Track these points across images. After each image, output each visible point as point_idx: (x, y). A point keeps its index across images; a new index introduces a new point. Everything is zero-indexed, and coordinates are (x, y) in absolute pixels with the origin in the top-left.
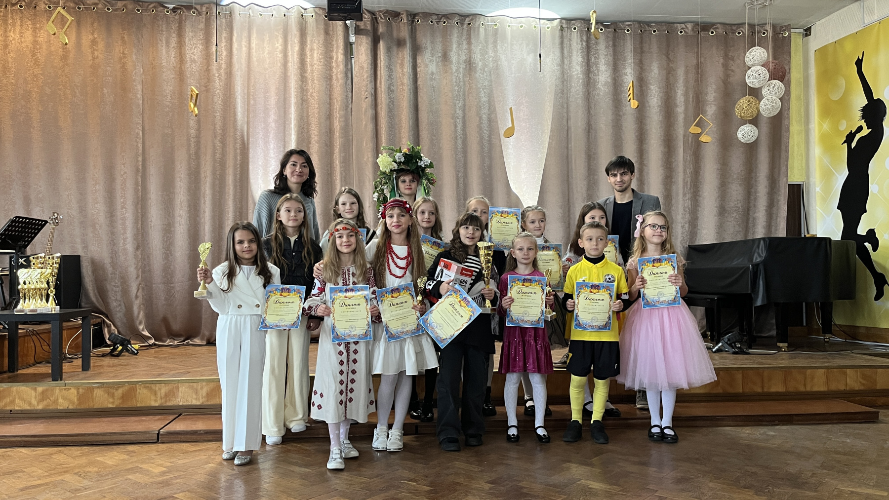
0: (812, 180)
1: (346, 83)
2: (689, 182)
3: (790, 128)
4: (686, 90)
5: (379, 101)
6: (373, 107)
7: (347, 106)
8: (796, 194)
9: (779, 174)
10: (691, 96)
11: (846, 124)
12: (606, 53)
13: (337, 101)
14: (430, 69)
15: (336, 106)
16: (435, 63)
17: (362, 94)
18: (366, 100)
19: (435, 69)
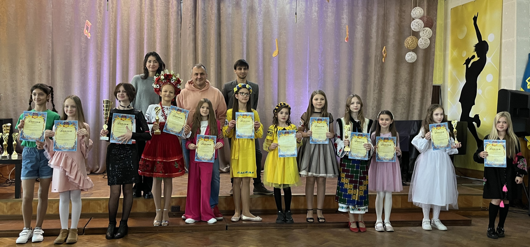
0: (446, 84)
1: (177, 18)
2: (377, 83)
3: (435, 53)
4: (377, 29)
5: (197, 29)
6: (194, 33)
7: (178, 32)
8: (437, 92)
9: (428, 80)
10: (380, 33)
11: (466, 53)
12: (332, 6)
13: (172, 28)
14: (228, 11)
15: (171, 31)
16: (231, 8)
17: (187, 25)
18: (190, 29)
19: (231, 11)
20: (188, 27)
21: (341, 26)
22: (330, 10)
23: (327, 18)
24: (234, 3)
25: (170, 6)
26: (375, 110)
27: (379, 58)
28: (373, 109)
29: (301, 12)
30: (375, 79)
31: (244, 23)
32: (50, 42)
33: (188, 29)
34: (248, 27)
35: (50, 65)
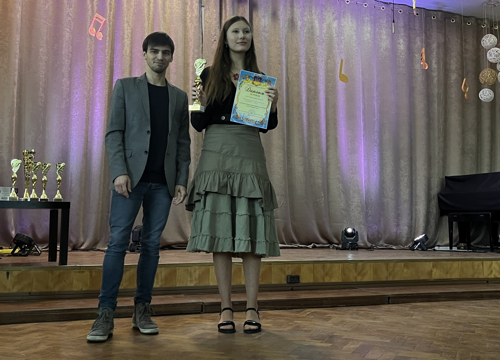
1: (199, 27)
4: (438, 60)
12: (386, 27)
13: (191, 40)
14: (263, 23)
15: (190, 44)
16: (267, 18)
17: (210, 37)
18: (215, 42)
19: (267, 23)
20: (213, 40)
21: (398, 53)
22: (384, 32)
24: (270, 13)
25: (188, 9)
26: (441, 164)
27: (442, 96)
28: (438, 162)
29: (351, 31)
30: (439, 123)
31: (283, 40)
32: (18, 46)
33: (213, 43)
34: (288, 47)
35: (16, 81)
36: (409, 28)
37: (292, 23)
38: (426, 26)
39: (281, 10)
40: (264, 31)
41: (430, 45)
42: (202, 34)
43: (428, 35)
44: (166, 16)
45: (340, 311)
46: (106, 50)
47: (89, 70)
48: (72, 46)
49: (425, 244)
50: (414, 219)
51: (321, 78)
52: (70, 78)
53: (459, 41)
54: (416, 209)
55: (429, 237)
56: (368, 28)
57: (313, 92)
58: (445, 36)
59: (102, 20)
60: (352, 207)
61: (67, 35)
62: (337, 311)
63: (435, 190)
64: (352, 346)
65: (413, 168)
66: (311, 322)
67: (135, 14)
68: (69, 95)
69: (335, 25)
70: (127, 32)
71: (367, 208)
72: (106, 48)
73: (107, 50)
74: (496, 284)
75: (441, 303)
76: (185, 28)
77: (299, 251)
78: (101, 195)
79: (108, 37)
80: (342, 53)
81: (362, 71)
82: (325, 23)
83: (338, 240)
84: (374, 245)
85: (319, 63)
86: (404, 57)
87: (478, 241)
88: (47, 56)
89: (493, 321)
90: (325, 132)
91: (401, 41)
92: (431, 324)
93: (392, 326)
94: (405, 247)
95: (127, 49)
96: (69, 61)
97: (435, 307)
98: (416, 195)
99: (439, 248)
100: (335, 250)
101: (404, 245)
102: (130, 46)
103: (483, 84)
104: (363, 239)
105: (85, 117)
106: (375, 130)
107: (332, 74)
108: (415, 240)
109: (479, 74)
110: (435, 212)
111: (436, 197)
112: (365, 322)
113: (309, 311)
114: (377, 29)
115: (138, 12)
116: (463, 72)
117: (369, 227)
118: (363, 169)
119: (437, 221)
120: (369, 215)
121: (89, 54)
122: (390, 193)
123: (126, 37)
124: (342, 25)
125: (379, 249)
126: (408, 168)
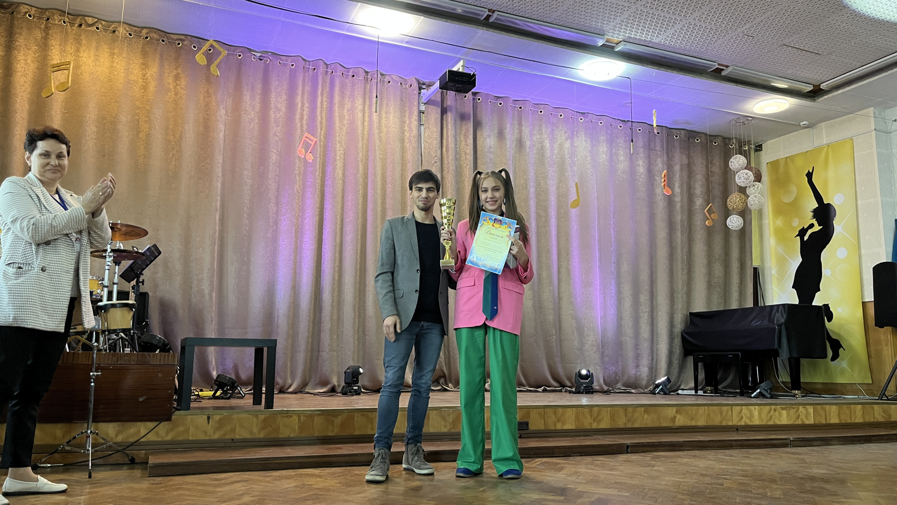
0: (767, 264)
1: (418, 147)
2: (685, 259)
5: (445, 166)
6: (440, 171)
9: (747, 258)
10: (685, 189)
11: (798, 221)
12: (624, 147)
13: (410, 162)
14: (489, 143)
15: (408, 167)
16: (492, 138)
17: (430, 159)
18: (435, 164)
19: (492, 143)
20: (433, 162)
21: (637, 176)
22: (622, 152)
23: (618, 164)
24: (496, 132)
25: (406, 128)
26: (685, 299)
27: (685, 224)
28: (682, 297)
29: (585, 152)
30: (683, 253)
31: (510, 162)
32: (220, 168)
33: (433, 165)
34: (515, 169)
35: (218, 207)
36: (649, 148)
37: (520, 143)
38: (668, 146)
39: (508, 129)
40: (489, 152)
41: (673, 167)
42: (422, 155)
43: (670, 156)
44: (382, 135)
45: (574, 461)
46: (316, 173)
47: (298, 194)
48: (279, 168)
49: (668, 387)
50: (655, 360)
51: (553, 204)
52: (277, 204)
53: (705, 163)
54: (657, 349)
55: (672, 380)
56: (603, 148)
57: (543, 219)
58: (689, 157)
59: (312, 141)
60: (587, 346)
61: (274, 157)
62: (570, 461)
63: (679, 327)
64: (587, 500)
65: (655, 304)
66: (541, 473)
67: (348, 133)
68: (276, 223)
69: (567, 145)
70: (340, 153)
71: (603, 348)
72: (316, 171)
73: (318, 173)
74: (747, 432)
75: (685, 453)
76: (403, 150)
77: (526, 395)
78: (311, 332)
79: (318, 159)
80: (575, 175)
81: (598, 196)
82: (557, 143)
83: (571, 382)
84: (610, 389)
85: (550, 187)
86: (643, 180)
87: (727, 384)
88: (252, 179)
89: (744, 473)
90: (557, 262)
91: (641, 162)
92: (675, 475)
93: (631, 478)
94: (646, 390)
95: (339, 172)
96: (277, 185)
97: (680, 457)
98: (657, 333)
99: (683, 392)
100: (567, 394)
101: (644, 388)
102: (342, 168)
103: (731, 210)
104: (598, 381)
105: (293, 246)
106: (612, 261)
107: (564, 200)
108: (656, 383)
109: (727, 199)
110: (678, 351)
111: (680, 334)
112: (602, 473)
113: (539, 461)
114: (614, 150)
115: (352, 131)
116: (709, 197)
117: (606, 368)
118: (599, 304)
119: (681, 362)
120: (605, 354)
121: (297, 177)
122: (628, 330)
123: (338, 158)
124: (575, 145)
125: (616, 393)
126: (648, 303)
